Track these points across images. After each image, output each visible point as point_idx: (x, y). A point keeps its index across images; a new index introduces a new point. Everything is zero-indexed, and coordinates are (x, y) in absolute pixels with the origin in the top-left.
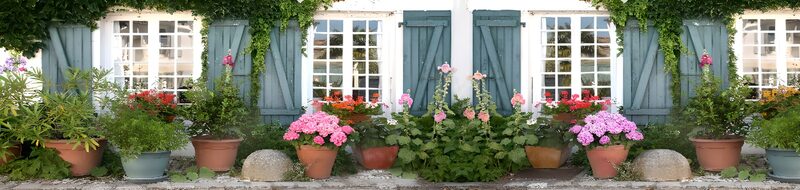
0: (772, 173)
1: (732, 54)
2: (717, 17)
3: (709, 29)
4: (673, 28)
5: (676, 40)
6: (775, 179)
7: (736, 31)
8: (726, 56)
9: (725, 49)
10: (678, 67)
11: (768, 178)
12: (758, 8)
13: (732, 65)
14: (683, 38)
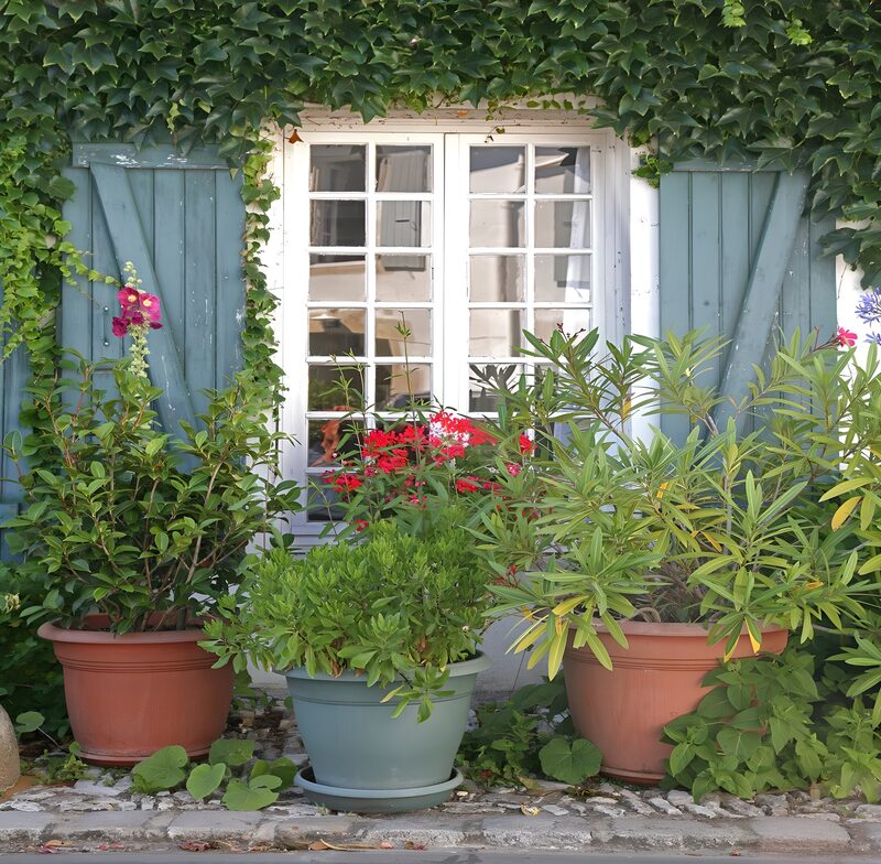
0: (309, 775)
1: (259, 281)
2: (197, 132)
3: (169, 182)
4: (33, 178)
5: (48, 226)
6: (312, 799)
7: (274, 194)
8: (233, 290)
9: (230, 262)
10: (54, 332)
11: (287, 796)
12: (347, 99)
13: (256, 329)
14: (73, 218)
